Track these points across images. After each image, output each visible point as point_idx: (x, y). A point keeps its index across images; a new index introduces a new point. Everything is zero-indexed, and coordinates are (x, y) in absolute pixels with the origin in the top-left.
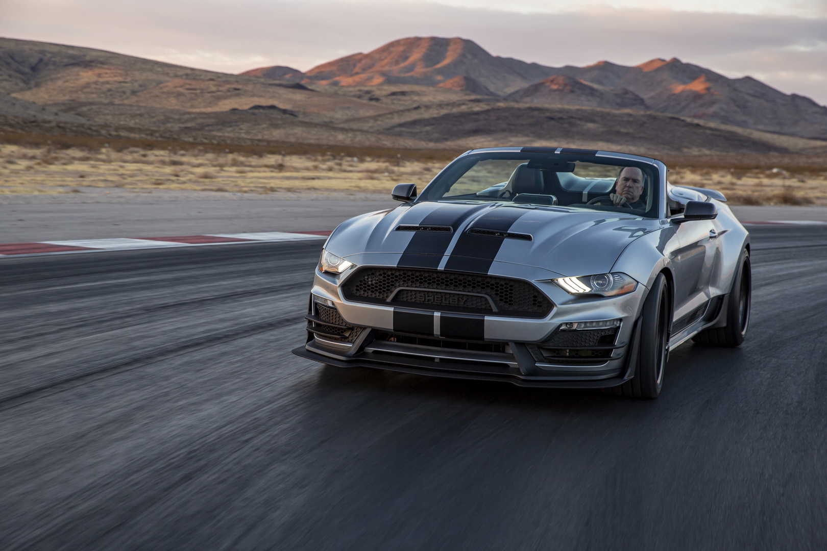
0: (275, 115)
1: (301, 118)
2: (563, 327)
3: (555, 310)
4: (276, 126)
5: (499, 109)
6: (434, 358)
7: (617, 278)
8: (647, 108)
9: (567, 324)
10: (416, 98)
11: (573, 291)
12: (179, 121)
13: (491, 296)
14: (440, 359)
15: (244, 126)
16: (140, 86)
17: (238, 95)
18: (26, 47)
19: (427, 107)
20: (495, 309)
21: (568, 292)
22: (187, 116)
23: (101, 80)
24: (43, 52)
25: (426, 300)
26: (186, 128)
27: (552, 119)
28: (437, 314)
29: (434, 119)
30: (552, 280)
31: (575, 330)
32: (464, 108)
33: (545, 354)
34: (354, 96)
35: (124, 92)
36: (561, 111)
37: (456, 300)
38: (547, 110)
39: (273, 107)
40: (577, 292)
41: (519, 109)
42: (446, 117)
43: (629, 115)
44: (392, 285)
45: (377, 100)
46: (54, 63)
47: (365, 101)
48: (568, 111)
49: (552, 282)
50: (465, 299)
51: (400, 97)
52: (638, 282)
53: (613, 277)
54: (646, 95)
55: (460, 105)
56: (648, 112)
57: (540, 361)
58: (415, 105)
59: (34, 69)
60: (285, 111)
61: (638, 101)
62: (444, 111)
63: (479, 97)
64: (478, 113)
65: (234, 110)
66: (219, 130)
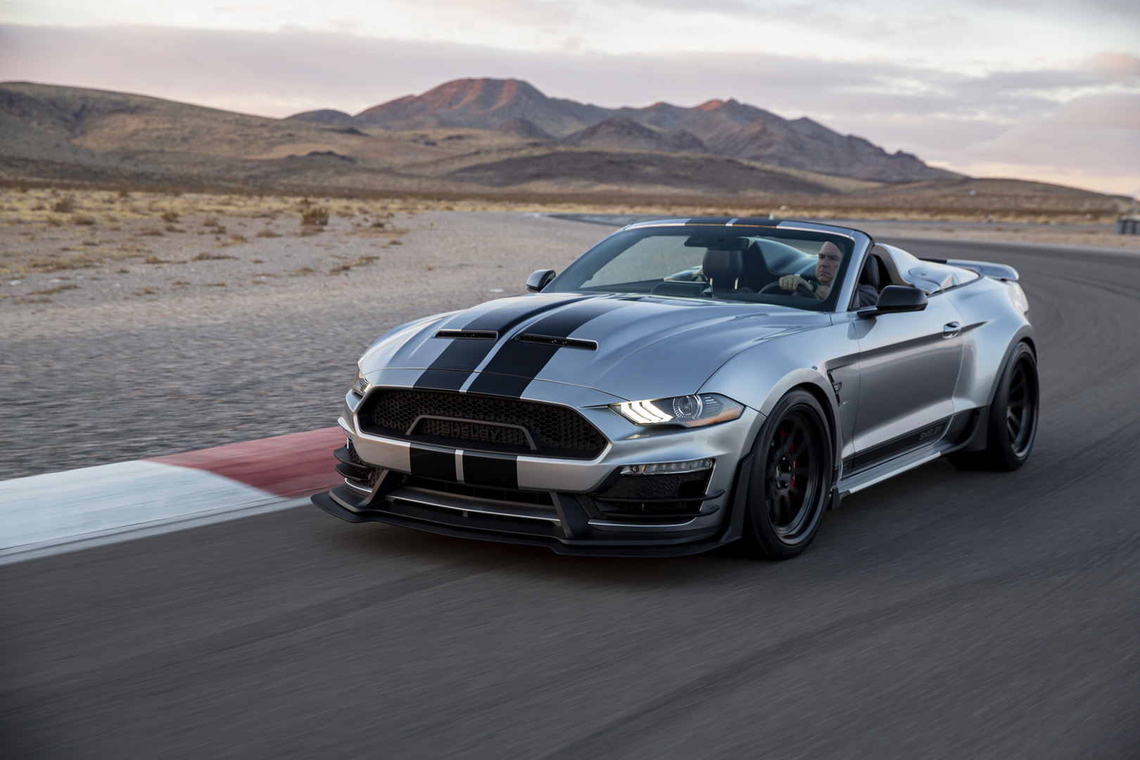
0: (333, 161)
1: (360, 164)
2: (626, 471)
3: (609, 448)
4: (341, 173)
5: (559, 154)
6: (462, 512)
7: (710, 401)
8: (706, 150)
9: (631, 466)
10: (473, 142)
11: (641, 421)
12: (243, 169)
13: (529, 428)
14: (469, 512)
15: (310, 174)
16: (191, 132)
17: (292, 141)
18: (68, 93)
19: (488, 152)
20: (533, 447)
21: (633, 422)
22: (249, 165)
23: (150, 127)
24: (85, 98)
25: (452, 433)
26: (251, 177)
27: (611, 163)
28: (459, 453)
29: (495, 164)
30: (609, 405)
31: (642, 476)
32: (524, 153)
33: (602, 508)
34: (409, 140)
35: (174, 139)
36: (621, 155)
37: (487, 434)
38: (607, 154)
39: (330, 153)
40: (648, 422)
41: (579, 154)
42: (507, 162)
43: (687, 158)
44: (414, 412)
45: (434, 144)
46: (98, 110)
47: (421, 146)
48: (627, 155)
49: (610, 408)
50: (497, 432)
51: (456, 141)
52: (745, 406)
53: (703, 400)
54: (704, 137)
55: (519, 149)
56: (706, 155)
57: (596, 518)
58: (474, 150)
59: (77, 116)
60: (343, 158)
61: (696, 143)
62: (505, 156)
63: (536, 140)
64: (538, 158)
65: (291, 157)
66: (285, 178)
